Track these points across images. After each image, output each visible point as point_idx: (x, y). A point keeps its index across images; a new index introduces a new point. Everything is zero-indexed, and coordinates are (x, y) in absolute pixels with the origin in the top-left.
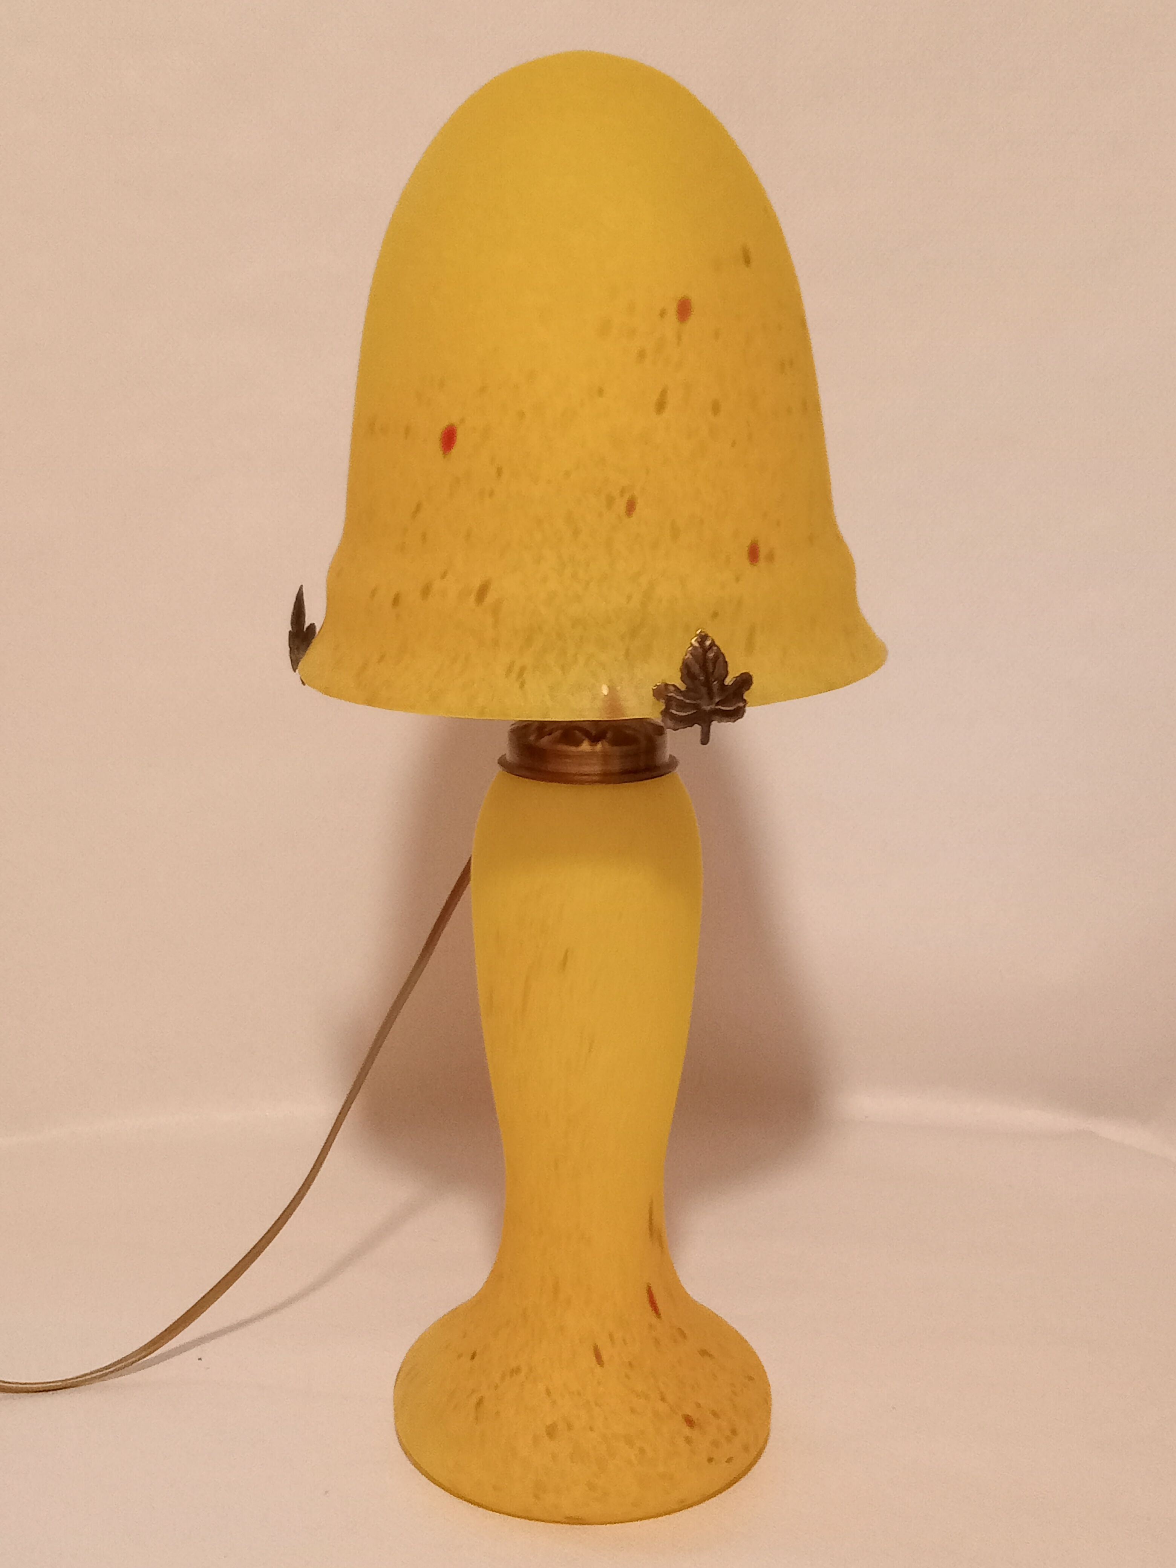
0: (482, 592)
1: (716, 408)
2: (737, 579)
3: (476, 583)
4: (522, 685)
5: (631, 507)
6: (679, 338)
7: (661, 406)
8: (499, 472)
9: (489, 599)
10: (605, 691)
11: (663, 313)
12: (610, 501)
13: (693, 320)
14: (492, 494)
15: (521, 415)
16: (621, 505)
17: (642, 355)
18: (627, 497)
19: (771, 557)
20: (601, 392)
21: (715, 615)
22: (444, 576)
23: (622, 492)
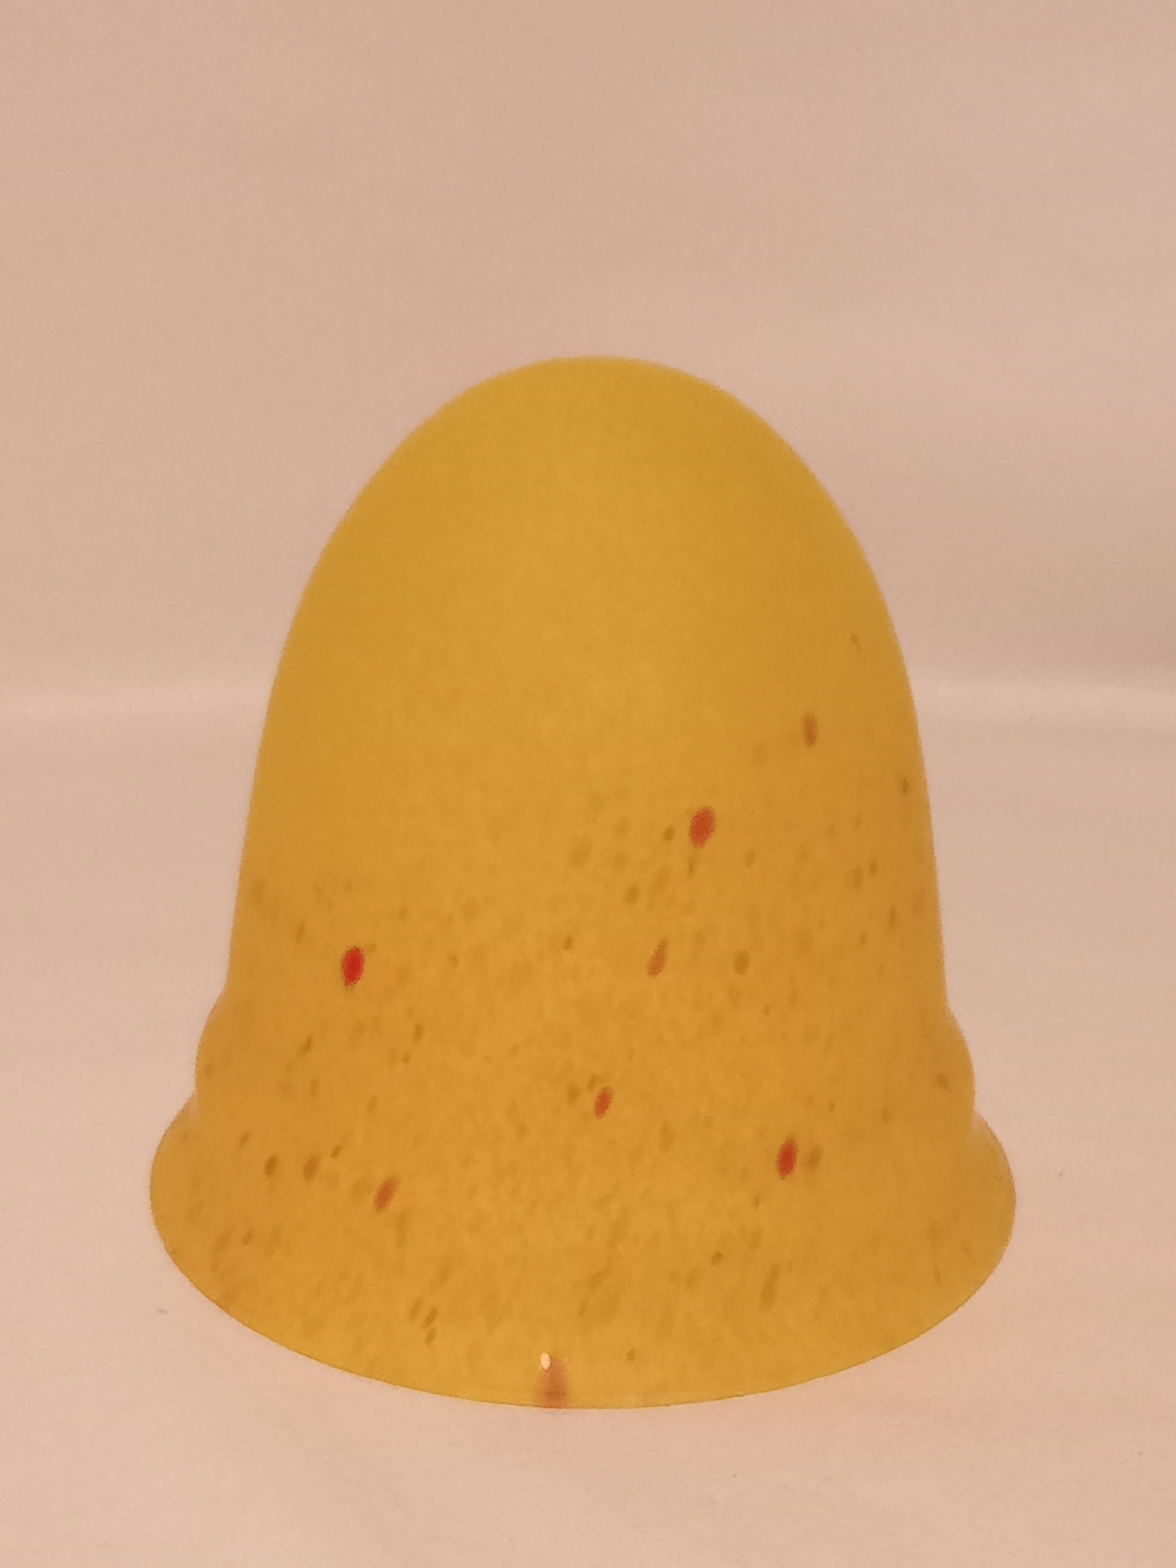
0: (385, 1195)
1: (742, 963)
2: (757, 1202)
3: (379, 1178)
4: (431, 1336)
5: (603, 1103)
6: (691, 868)
7: (656, 966)
8: (419, 1032)
9: (395, 1204)
10: (545, 1361)
11: (669, 834)
12: (573, 1094)
13: (714, 841)
14: (406, 1059)
15: (454, 960)
16: (589, 1100)
17: (632, 894)
18: (598, 1089)
19: (814, 1159)
20: (569, 944)
21: (717, 1257)
22: (336, 1153)
23: (592, 1083)
